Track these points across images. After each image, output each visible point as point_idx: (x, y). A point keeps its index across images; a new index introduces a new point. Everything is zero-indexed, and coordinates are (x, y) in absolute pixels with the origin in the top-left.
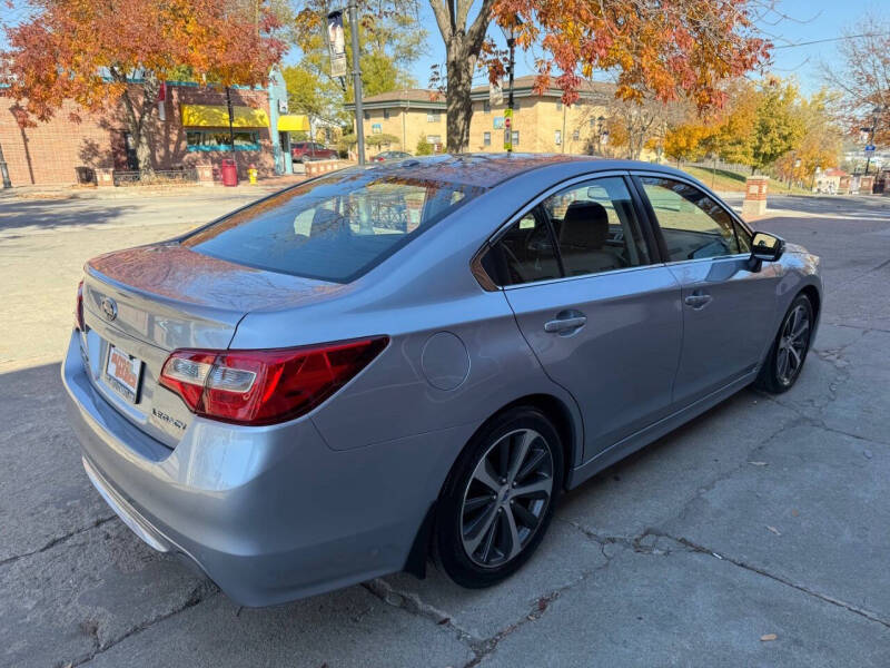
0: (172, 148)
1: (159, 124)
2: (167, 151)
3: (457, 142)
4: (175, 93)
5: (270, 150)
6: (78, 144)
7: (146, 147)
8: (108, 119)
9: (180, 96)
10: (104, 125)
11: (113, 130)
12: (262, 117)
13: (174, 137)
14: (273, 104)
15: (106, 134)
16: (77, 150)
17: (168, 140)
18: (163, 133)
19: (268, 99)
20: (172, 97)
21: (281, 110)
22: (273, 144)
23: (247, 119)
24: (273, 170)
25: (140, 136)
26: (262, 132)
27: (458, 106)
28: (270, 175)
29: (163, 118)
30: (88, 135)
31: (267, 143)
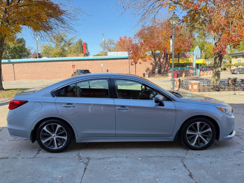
0: (166, 69)
1: (164, 63)
2: (165, 69)
3: (216, 66)
4: (169, 56)
5: (192, 69)
6: (145, 68)
7: (157, 69)
8: (153, 63)
9: (170, 56)
10: (151, 64)
11: (153, 65)
12: (190, 60)
13: (167, 66)
14: (195, 57)
15: (151, 66)
16: (145, 70)
17: (165, 67)
18: (164, 65)
19: (194, 55)
20: (168, 57)
21: (197, 58)
22: (194, 67)
23: (186, 61)
24: (192, 74)
25: (156, 66)
26: (191, 64)
27: (217, 56)
28: (192, 75)
29: (165, 62)
30: (148, 66)
31: (192, 67)
